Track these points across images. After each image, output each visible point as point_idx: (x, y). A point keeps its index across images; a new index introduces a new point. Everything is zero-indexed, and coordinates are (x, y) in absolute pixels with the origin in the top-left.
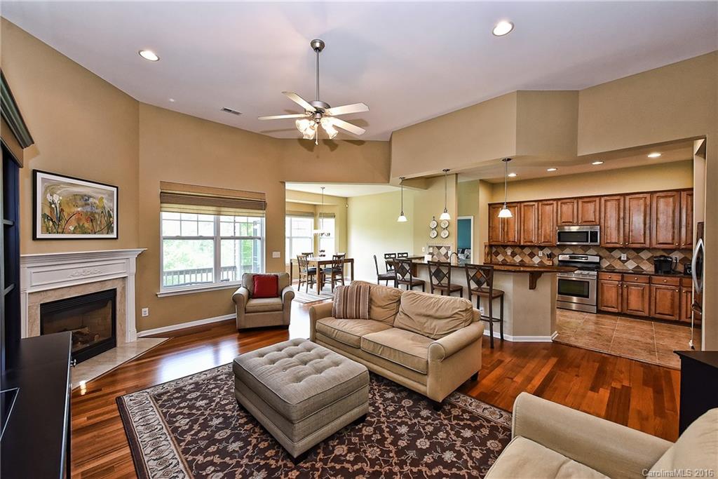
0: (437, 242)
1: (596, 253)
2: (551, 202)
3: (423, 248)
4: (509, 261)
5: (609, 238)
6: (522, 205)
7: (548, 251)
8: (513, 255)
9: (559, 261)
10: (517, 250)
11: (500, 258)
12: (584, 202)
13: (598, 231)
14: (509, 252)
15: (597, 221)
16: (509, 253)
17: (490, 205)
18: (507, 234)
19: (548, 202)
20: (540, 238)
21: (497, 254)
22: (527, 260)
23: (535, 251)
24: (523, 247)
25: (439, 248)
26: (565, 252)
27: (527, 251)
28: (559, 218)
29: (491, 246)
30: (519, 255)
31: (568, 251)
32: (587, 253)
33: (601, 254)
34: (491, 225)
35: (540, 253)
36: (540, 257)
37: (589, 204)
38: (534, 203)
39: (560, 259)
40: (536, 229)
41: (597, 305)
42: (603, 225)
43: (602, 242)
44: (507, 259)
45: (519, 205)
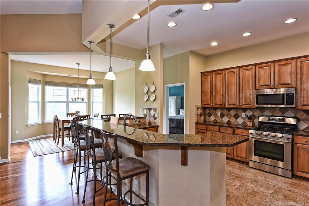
0: (149, 105)
1: (294, 115)
2: (250, 67)
3: (141, 110)
4: (219, 121)
5: (305, 100)
6: (227, 71)
7: (249, 113)
8: (222, 116)
9: (259, 122)
10: (225, 112)
11: (212, 118)
12: (280, 65)
13: (294, 93)
14: (219, 113)
15: (294, 83)
16: (219, 115)
17: (202, 73)
18: (215, 98)
19: (248, 68)
20: (241, 101)
21: (210, 115)
22: (233, 120)
23: (239, 112)
24: (229, 109)
25: (150, 110)
26: (265, 114)
27: (233, 113)
28: (257, 82)
29: (204, 109)
30: (227, 116)
31: (267, 113)
32: (285, 115)
33: (298, 116)
34: (203, 90)
35: (244, 115)
36: (243, 118)
37: (285, 67)
38: (236, 69)
39: (260, 120)
40: (238, 93)
41: (292, 170)
42: (299, 87)
43: (298, 104)
44: (217, 119)
45: (224, 72)
